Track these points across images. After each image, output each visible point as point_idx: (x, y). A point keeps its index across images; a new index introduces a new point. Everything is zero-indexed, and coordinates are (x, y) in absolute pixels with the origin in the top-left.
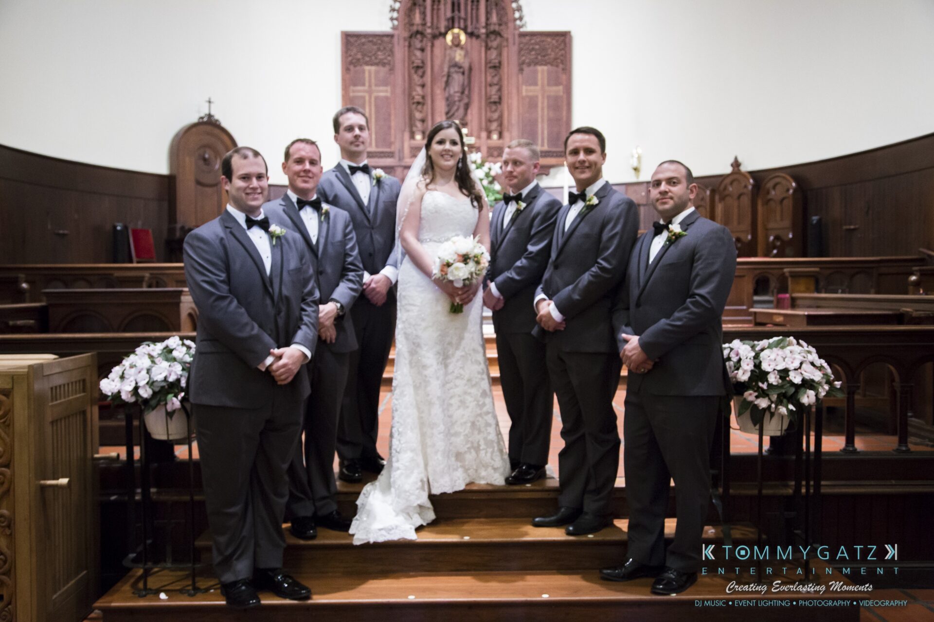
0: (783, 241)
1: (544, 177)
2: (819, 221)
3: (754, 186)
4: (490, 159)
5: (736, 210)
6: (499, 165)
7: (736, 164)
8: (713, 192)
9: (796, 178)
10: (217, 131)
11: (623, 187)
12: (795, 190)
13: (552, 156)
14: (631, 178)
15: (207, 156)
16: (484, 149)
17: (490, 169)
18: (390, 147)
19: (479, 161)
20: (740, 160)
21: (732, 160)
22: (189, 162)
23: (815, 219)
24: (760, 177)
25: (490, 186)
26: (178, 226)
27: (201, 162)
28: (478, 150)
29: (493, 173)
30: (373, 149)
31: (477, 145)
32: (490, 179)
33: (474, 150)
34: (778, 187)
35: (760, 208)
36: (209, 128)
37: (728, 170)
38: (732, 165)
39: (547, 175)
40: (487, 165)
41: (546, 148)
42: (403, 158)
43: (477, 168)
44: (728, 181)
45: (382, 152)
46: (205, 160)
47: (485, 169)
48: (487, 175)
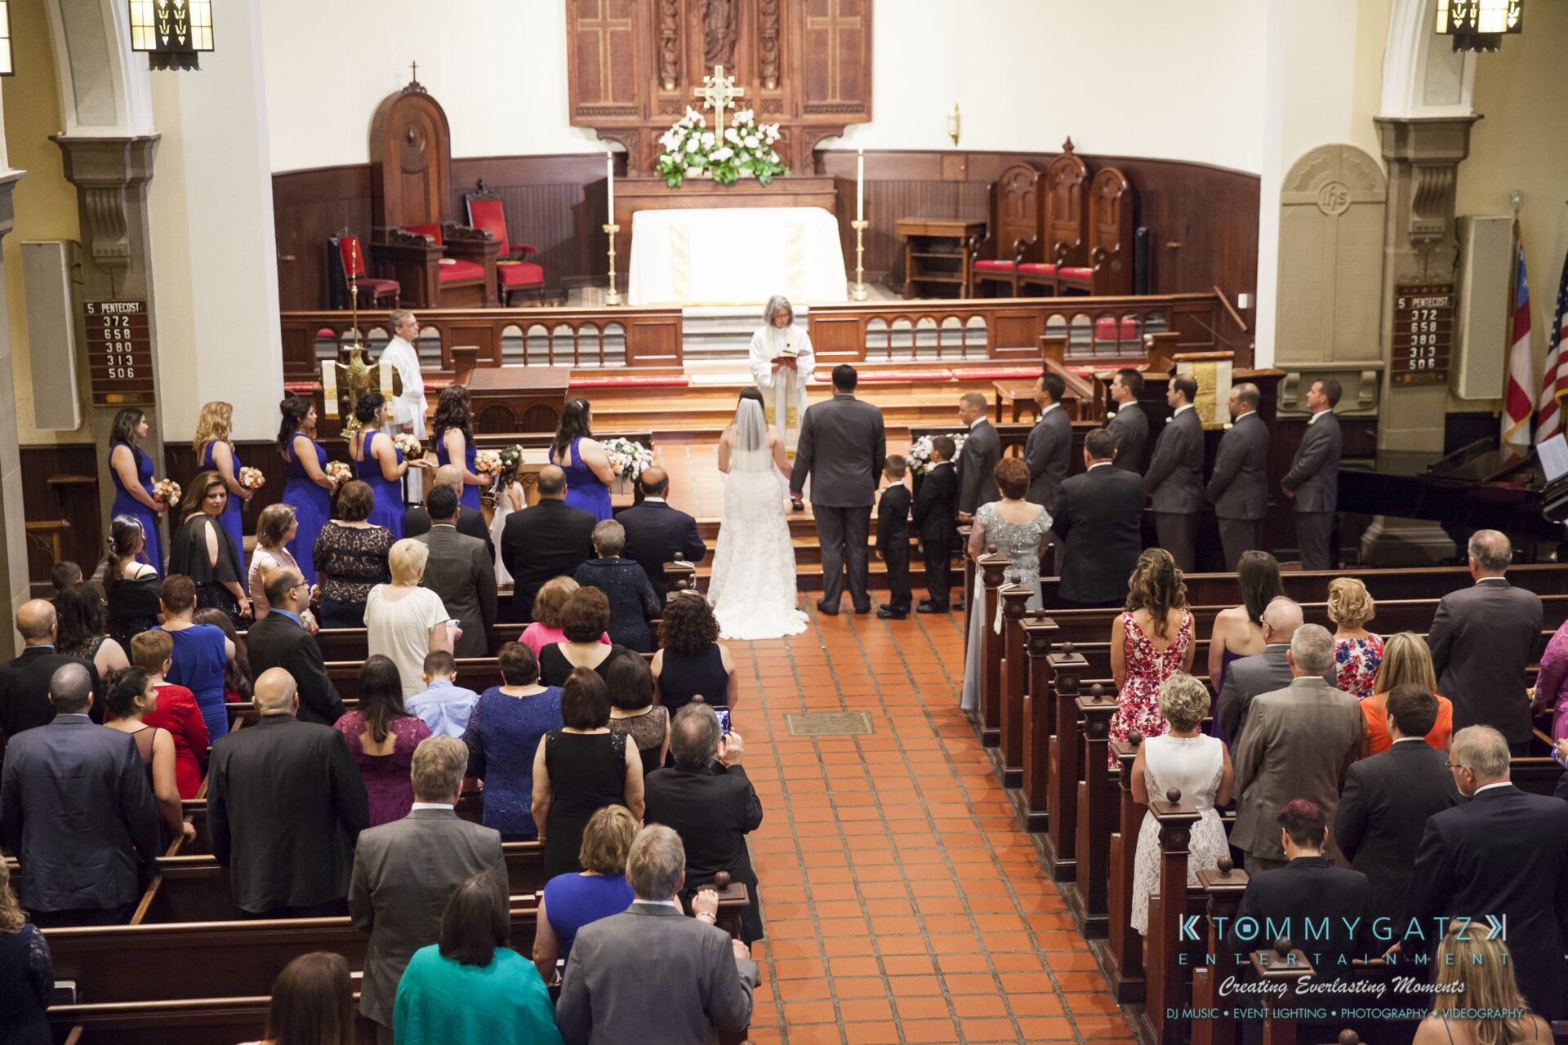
0: (1108, 255)
1: (836, 138)
2: (1146, 234)
3: (1085, 179)
4: (765, 116)
5: (1066, 201)
6: (777, 126)
7: (1069, 146)
8: (1042, 177)
9: (1128, 174)
10: (422, 102)
11: (939, 156)
12: (1124, 193)
13: (846, 112)
14: (949, 146)
15: (412, 134)
16: (757, 103)
17: (765, 134)
18: (632, 100)
19: (751, 124)
20: (1073, 142)
21: (1064, 141)
22: (395, 145)
23: (1142, 229)
24: (1093, 164)
25: (765, 157)
26: (388, 228)
27: (405, 143)
28: (749, 105)
29: (769, 141)
30: (610, 103)
31: (747, 98)
32: (766, 149)
33: (743, 103)
34: (1111, 183)
35: (1092, 206)
36: (415, 99)
37: (1061, 150)
38: (1064, 147)
39: (840, 136)
40: (762, 128)
41: (838, 101)
42: (650, 115)
43: (749, 134)
44: (1060, 165)
45: (623, 108)
46: (410, 140)
47: (760, 135)
48: (762, 141)
